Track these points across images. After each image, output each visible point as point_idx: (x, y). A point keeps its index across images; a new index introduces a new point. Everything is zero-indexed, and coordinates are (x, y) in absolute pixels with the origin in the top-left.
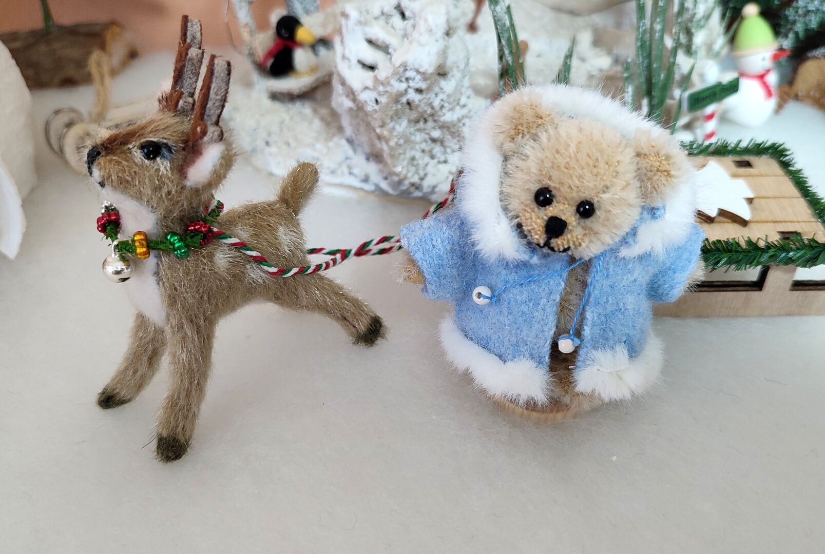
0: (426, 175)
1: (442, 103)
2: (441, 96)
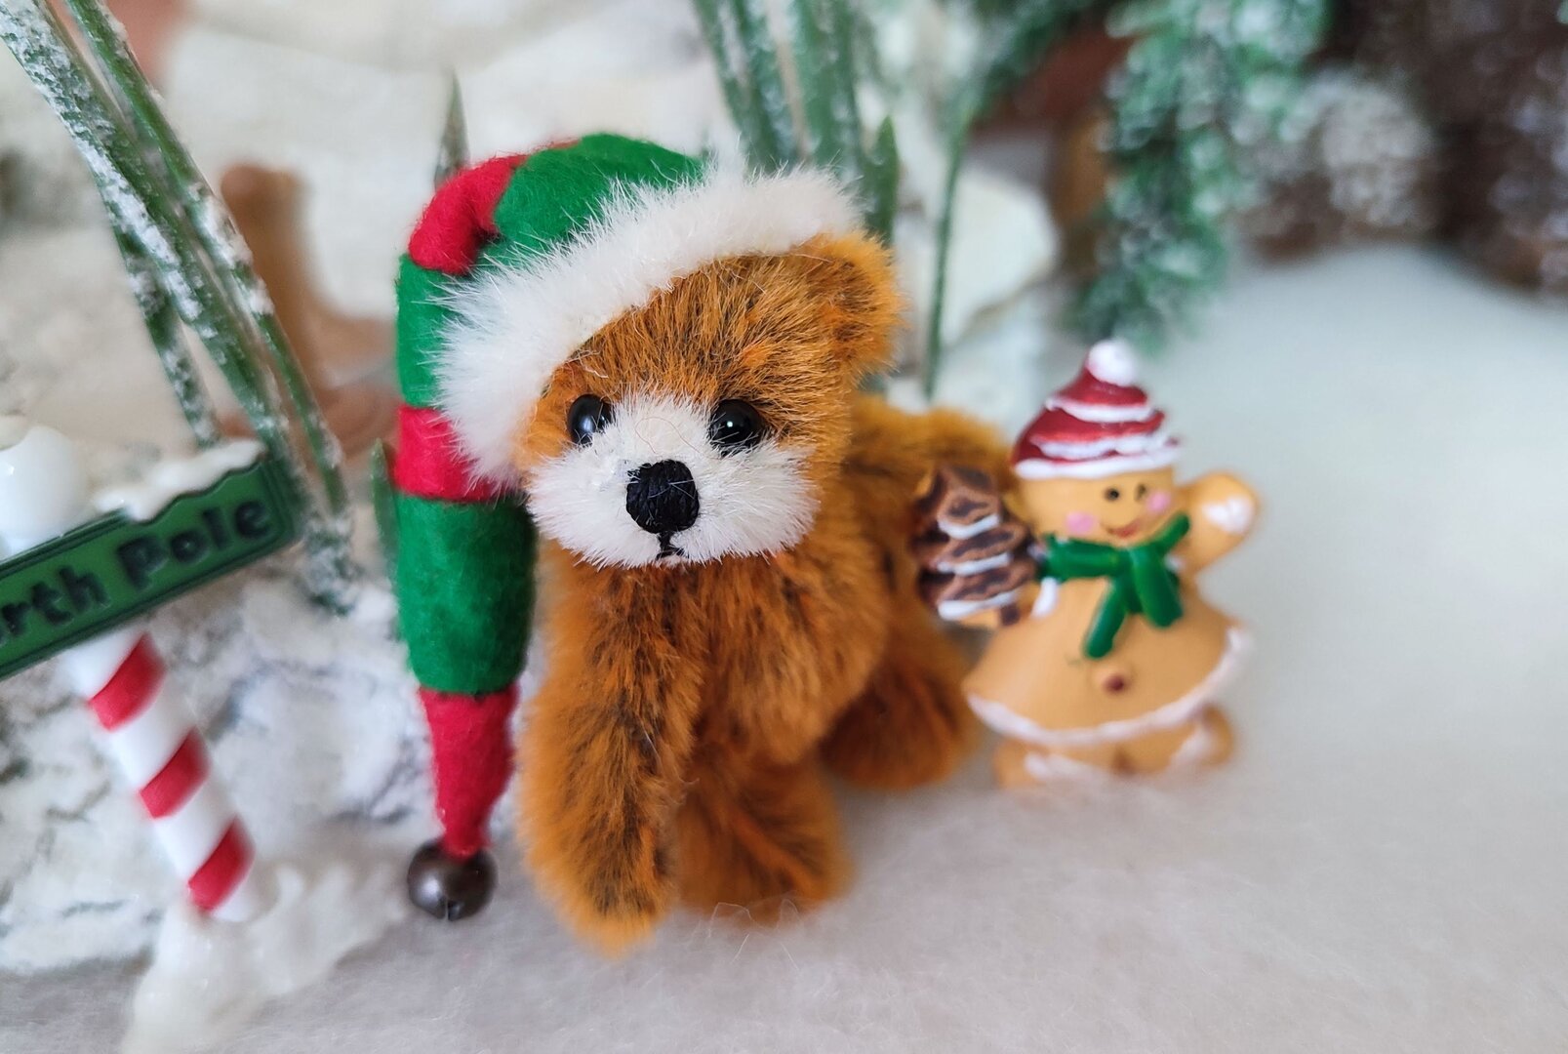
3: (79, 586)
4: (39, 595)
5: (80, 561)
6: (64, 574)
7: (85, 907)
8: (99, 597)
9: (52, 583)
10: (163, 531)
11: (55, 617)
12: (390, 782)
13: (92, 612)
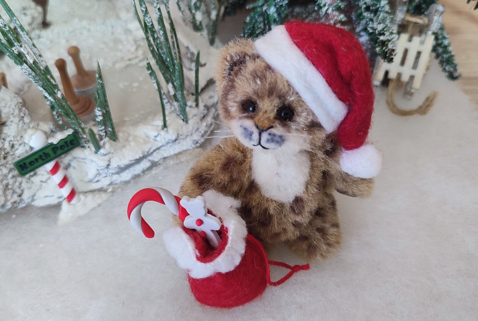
0: (23, 191)
1: (11, 143)
2: (8, 139)
3: (47, 155)
4: (41, 157)
5: (46, 151)
6: (44, 153)
7: (48, 196)
8: (50, 156)
9: (42, 155)
10: (59, 146)
11: (43, 160)
12: (96, 176)
13: (49, 159)
